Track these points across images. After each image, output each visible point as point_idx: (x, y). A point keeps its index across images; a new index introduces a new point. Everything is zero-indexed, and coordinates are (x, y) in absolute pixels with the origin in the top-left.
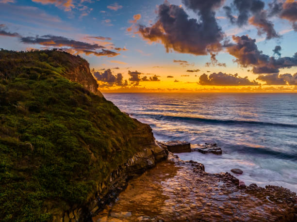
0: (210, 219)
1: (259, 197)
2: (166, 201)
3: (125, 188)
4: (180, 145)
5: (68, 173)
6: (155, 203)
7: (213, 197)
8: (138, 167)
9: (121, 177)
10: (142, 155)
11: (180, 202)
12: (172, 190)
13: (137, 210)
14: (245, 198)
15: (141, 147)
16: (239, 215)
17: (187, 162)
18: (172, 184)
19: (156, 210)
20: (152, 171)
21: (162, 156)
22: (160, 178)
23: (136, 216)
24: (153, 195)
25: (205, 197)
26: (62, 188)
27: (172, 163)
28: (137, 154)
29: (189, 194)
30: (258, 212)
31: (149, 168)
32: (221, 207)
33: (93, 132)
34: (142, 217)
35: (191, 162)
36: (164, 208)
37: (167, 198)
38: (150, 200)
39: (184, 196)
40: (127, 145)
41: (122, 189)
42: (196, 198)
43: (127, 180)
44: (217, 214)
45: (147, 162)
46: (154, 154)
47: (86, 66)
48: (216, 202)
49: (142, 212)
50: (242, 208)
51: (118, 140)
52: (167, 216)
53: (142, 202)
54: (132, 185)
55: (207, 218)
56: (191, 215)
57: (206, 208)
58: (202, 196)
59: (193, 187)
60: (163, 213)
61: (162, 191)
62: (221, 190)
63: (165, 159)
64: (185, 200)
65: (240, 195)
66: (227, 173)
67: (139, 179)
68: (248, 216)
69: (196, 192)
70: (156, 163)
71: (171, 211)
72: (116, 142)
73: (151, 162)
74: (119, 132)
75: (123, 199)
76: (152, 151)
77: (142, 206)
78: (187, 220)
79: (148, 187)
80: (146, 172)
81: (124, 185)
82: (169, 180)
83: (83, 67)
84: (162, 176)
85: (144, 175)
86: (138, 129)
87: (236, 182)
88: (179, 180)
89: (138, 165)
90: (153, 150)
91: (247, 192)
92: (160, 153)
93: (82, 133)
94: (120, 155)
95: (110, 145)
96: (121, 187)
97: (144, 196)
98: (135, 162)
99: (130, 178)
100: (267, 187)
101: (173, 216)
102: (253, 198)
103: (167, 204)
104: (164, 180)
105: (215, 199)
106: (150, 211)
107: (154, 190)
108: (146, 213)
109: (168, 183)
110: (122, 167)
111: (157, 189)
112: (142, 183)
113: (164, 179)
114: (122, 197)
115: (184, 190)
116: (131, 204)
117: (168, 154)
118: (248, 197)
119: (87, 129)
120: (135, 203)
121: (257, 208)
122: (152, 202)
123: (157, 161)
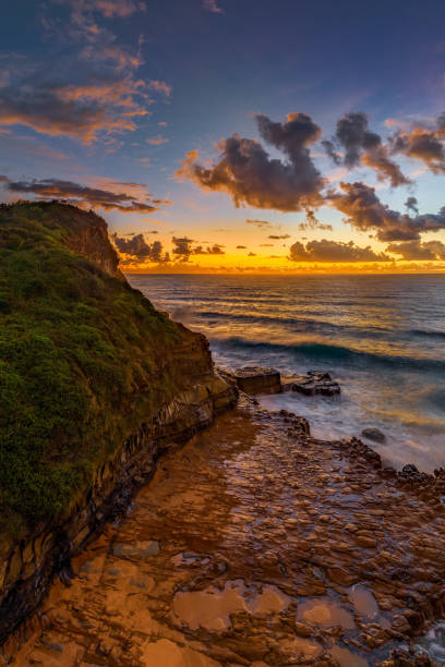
0: (329, 559)
1: (425, 499)
2: (234, 510)
3: (149, 477)
4: (261, 377)
5: (38, 442)
7: (332, 499)
8: (180, 427)
9: (143, 452)
10: (188, 398)
11: (263, 512)
12: (245, 483)
14: (397, 502)
15: (188, 382)
16: (389, 547)
17: (275, 414)
18: (245, 465)
19: (211, 535)
20: (206, 435)
21: (227, 401)
22: (222, 452)
23: (168, 552)
24: (207, 496)
25: (315, 500)
26: (20, 481)
27: (247, 416)
28: (179, 397)
29: (280, 491)
30: (429, 539)
31: (202, 427)
32: (350, 526)
33: (101, 350)
34: (180, 556)
35: (283, 413)
36: (230, 530)
37: (235, 503)
38: (200, 508)
39: (271, 498)
40: (161, 377)
41: (143, 480)
42: (297, 502)
43: (155, 459)
44: (343, 545)
45: (198, 414)
46: (211, 396)
47: (101, 228)
48: (339, 514)
49: (182, 542)
50: (394, 527)
51: (146, 367)
52: (236, 552)
53: (184, 514)
54: (164, 469)
55: (322, 558)
56: (286, 547)
57: (318, 528)
58: (307, 497)
59: (290, 475)
60: (227, 544)
61: (226, 484)
62: (347, 480)
63: (232, 406)
64: (274, 508)
65: (387, 494)
66: (354, 439)
67: (179, 454)
68: (409, 550)
69: (296, 488)
70: (214, 416)
71: (243, 537)
72: (141, 370)
73: (206, 414)
74: (148, 349)
76: (207, 389)
77: (183, 523)
78: (279, 562)
79: (197, 475)
80: (195, 438)
81: (148, 469)
82: (241, 456)
83: (97, 229)
84: (226, 446)
85: (189, 446)
86: (185, 344)
87: (375, 460)
88: (261, 457)
89: (180, 420)
90: (210, 387)
91: (400, 485)
92: (222, 395)
93: (81, 353)
94: (146, 400)
95: (130, 378)
96: (143, 475)
97: (189, 497)
98: (173, 414)
99: (162, 453)
100: (436, 472)
101: (249, 553)
102: (412, 501)
103: (236, 519)
104: (229, 458)
105: (335, 505)
106: (199, 539)
107: (210, 481)
108: (190, 542)
109: (237, 465)
110: (149, 426)
111: (216, 480)
112: (186, 465)
113: (230, 454)
114: (142, 501)
115: (270, 483)
116: (161, 519)
117: (237, 395)
118: (403, 498)
119: (90, 344)
120: (168, 516)
121: (425, 526)
122: (204, 513)
123: (218, 413)
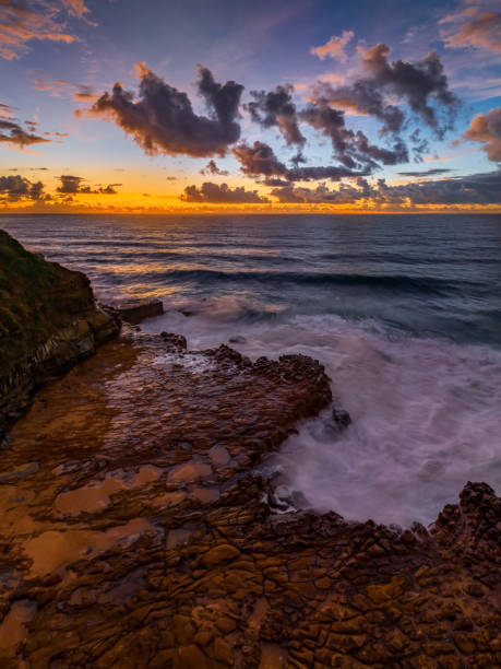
0: (196, 435)
1: (271, 378)
2: (114, 419)
3: (24, 411)
4: (144, 306)
6: (92, 429)
7: (201, 392)
8: (59, 361)
9: (19, 389)
10: (67, 335)
11: (142, 415)
12: (126, 395)
13: (53, 453)
14: (250, 384)
15: (67, 320)
16: (242, 415)
17: (156, 337)
18: (127, 382)
19: (92, 443)
20: (87, 364)
21: (110, 331)
22: (104, 375)
23: (48, 467)
24: (88, 414)
25: (186, 396)
27: (129, 341)
28: (57, 334)
29: (158, 396)
30: (269, 404)
31: (82, 359)
32: (215, 408)
34: (62, 467)
35: (164, 334)
36: (111, 435)
37: (116, 413)
38: (81, 425)
39: (149, 403)
40: (36, 318)
41: (18, 415)
42: (171, 401)
43: (32, 394)
44: (207, 422)
45: (79, 347)
46: (93, 329)
48: (205, 401)
49: (63, 456)
50: (246, 401)
51: (16, 310)
52: (117, 449)
53: (64, 433)
54: (43, 401)
55: (190, 435)
56: (161, 435)
57: (188, 415)
58: (182, 395)
59: (167, 382)
60: (108, 446)
61: (107, 401)
62: (215, 376)
63: (115, 335)
64: (151, 410)
65: (243, 380)
66: (223, 346)
67: (59, 385)
68: (255, 414)
69: (172, 390)
70: (96, 347)
71: (123, 437)
72: (12, 315)
73: (87, 346)
74: (17, 290)
75: (20, 436)
76: (89, 323)
77: (63, 441)
78: (154, 447)
79: (77, 398)
80: (75, 369)
81: (24, 404)
82: (123, 375)
84: (108, 370)
85: (70, 376)
86: (64, 283)
87: (237, 358)
88: (141, 372)
89: (59, 356)
90: (92, 322)
91: (253, 372)
92: (104, 326)
94: (18, 342)
96: (18, 411)
97: (68, 419)
98: (51, 351)
99: (39, 388)
100: (280, 358)
101: (127, 447)
102: (262, 381)
103: (117, 424)
104: (111, 379)
105: (203, 396)
106: (81, 449)
107: (92, 401)
108: (70, 453)
109: (119, 383)
110: (23, 365)
111: (98, 399)
112: (65, 392)
113: (111, 376)
114: (18, 432)
115: (150, 391)
116: (39, 443)
117: (120, 325)
118: (255, 381)
120: (48, 438)
121: (268, 396)
122: (85, 428)
123: (99, 343)
